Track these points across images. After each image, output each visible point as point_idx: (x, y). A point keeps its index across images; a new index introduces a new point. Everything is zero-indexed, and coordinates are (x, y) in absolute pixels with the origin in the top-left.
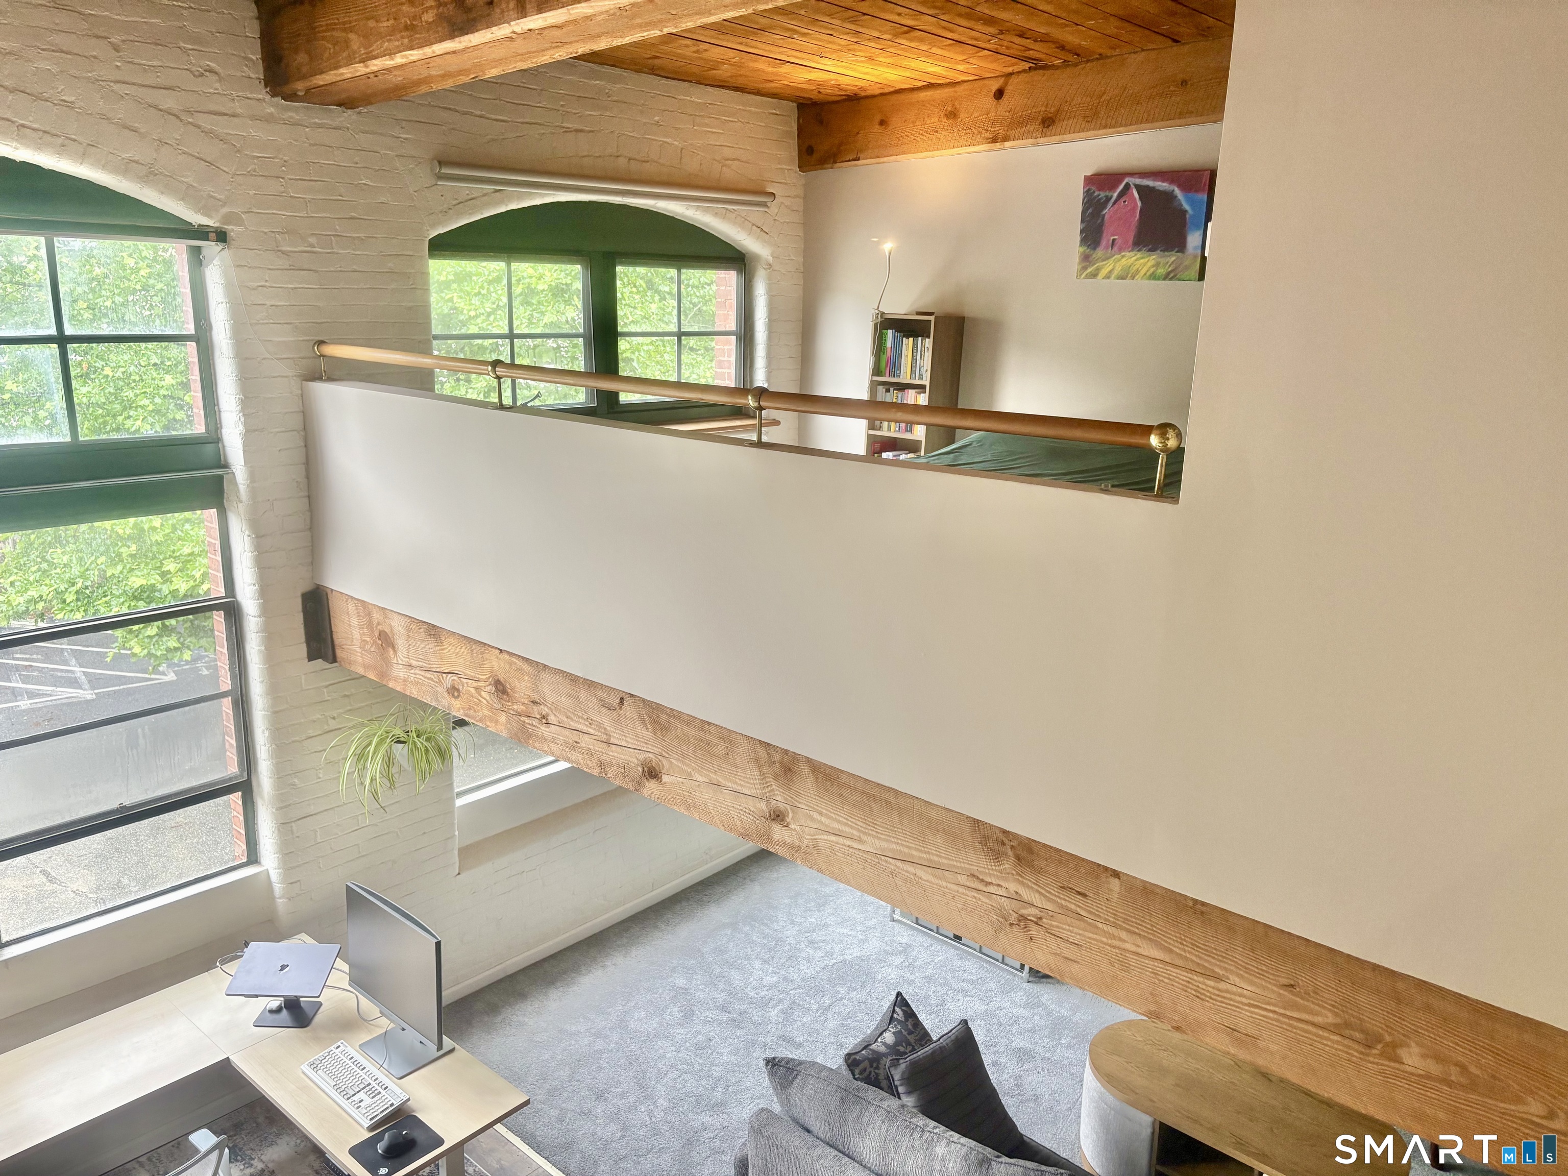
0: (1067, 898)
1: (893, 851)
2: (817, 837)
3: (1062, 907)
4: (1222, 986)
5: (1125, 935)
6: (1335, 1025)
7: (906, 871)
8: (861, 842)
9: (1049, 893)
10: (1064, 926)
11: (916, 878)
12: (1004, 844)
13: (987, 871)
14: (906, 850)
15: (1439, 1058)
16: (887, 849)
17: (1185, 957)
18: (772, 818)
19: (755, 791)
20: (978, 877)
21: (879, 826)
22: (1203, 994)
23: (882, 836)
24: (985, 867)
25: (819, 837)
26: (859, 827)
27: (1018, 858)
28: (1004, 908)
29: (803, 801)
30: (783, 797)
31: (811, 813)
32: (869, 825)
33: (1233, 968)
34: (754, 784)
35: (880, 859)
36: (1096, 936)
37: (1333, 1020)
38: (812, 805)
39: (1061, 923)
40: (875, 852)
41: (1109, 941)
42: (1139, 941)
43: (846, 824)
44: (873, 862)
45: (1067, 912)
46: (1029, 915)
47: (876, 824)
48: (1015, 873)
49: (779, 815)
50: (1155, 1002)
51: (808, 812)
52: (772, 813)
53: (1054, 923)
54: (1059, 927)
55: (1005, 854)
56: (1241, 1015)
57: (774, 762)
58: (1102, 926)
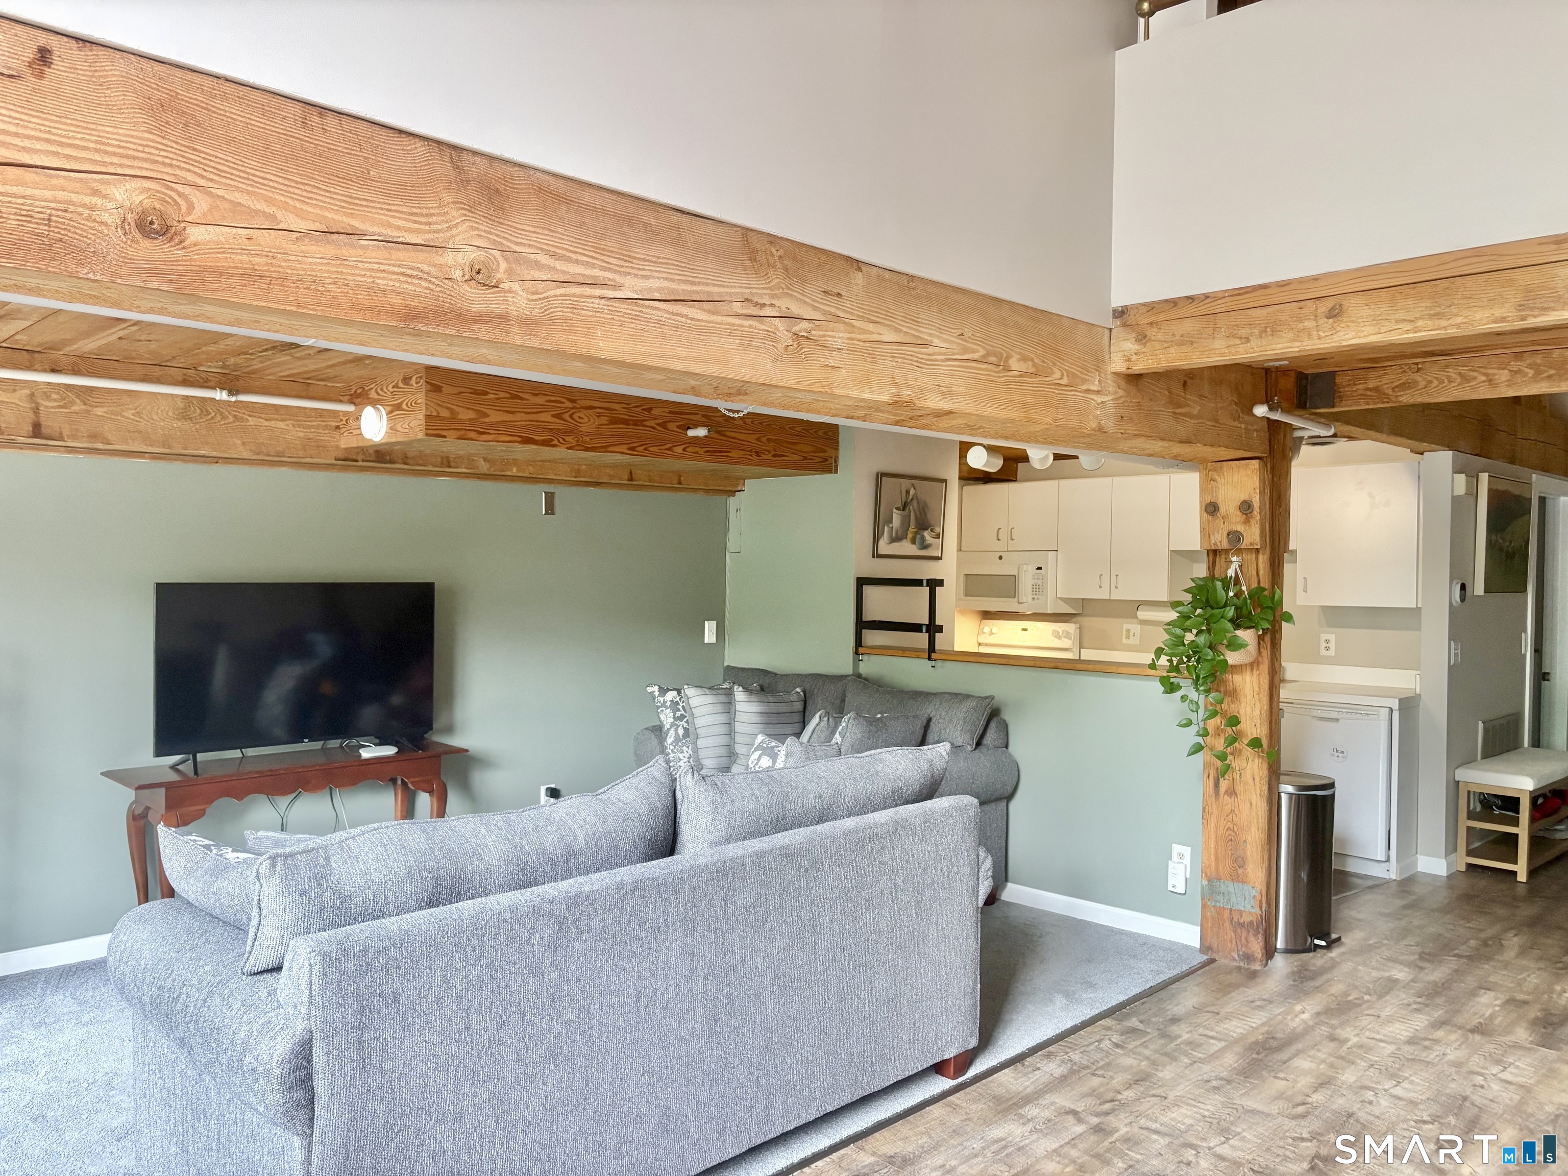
0: (828, 303)
1: (658, 290)
2: (549, 293)
3: (825, 313)
4: (930, 350)
5: (871, 327)
6: (984, 356)
7: (677, 315)
8: (616, 286)
9: (814, 301)
10: (829, 333)
11: (689, 321)
12: (772, 255)
13: (760, 291)
14: (674, 286)
15: (1024, 359)
16: (650, 290)
17: (906, 332)
18: (467, 277)
19: (431, 236)
20: (752, 301)
21: (639, 259)
22: (921, 363)
23: (643, 273)
24: (757, 287)
25: (552, 293)
26: (612, 266)
27: (786, 270)
28: (779, 330)
29: (523, 241)
30: (489, 238)
31: (539, 257)
32: (626, 261)
33: (933, 332)
34: (429, 224)
35: (643, 306)
36: (853, 336)
37: (982, 352)
38: (539, 245)
39: (826, 331)
40: (636, 297)
41: (862, 337)
42: (881, 329)
43: (593, 266)
44: (634, 313)
45: (829, 317)
46: (800, 331)
47: (635, 258)
48: (783, 286)
49: (480, 270)
50: (896, 384)
51: (532, 256)
52: (467, 269)
53: (822, 333)
54: (824, 336)
55: (774, 267)
56: (941, 371)
57: (468, 182)
58: (855, 323)
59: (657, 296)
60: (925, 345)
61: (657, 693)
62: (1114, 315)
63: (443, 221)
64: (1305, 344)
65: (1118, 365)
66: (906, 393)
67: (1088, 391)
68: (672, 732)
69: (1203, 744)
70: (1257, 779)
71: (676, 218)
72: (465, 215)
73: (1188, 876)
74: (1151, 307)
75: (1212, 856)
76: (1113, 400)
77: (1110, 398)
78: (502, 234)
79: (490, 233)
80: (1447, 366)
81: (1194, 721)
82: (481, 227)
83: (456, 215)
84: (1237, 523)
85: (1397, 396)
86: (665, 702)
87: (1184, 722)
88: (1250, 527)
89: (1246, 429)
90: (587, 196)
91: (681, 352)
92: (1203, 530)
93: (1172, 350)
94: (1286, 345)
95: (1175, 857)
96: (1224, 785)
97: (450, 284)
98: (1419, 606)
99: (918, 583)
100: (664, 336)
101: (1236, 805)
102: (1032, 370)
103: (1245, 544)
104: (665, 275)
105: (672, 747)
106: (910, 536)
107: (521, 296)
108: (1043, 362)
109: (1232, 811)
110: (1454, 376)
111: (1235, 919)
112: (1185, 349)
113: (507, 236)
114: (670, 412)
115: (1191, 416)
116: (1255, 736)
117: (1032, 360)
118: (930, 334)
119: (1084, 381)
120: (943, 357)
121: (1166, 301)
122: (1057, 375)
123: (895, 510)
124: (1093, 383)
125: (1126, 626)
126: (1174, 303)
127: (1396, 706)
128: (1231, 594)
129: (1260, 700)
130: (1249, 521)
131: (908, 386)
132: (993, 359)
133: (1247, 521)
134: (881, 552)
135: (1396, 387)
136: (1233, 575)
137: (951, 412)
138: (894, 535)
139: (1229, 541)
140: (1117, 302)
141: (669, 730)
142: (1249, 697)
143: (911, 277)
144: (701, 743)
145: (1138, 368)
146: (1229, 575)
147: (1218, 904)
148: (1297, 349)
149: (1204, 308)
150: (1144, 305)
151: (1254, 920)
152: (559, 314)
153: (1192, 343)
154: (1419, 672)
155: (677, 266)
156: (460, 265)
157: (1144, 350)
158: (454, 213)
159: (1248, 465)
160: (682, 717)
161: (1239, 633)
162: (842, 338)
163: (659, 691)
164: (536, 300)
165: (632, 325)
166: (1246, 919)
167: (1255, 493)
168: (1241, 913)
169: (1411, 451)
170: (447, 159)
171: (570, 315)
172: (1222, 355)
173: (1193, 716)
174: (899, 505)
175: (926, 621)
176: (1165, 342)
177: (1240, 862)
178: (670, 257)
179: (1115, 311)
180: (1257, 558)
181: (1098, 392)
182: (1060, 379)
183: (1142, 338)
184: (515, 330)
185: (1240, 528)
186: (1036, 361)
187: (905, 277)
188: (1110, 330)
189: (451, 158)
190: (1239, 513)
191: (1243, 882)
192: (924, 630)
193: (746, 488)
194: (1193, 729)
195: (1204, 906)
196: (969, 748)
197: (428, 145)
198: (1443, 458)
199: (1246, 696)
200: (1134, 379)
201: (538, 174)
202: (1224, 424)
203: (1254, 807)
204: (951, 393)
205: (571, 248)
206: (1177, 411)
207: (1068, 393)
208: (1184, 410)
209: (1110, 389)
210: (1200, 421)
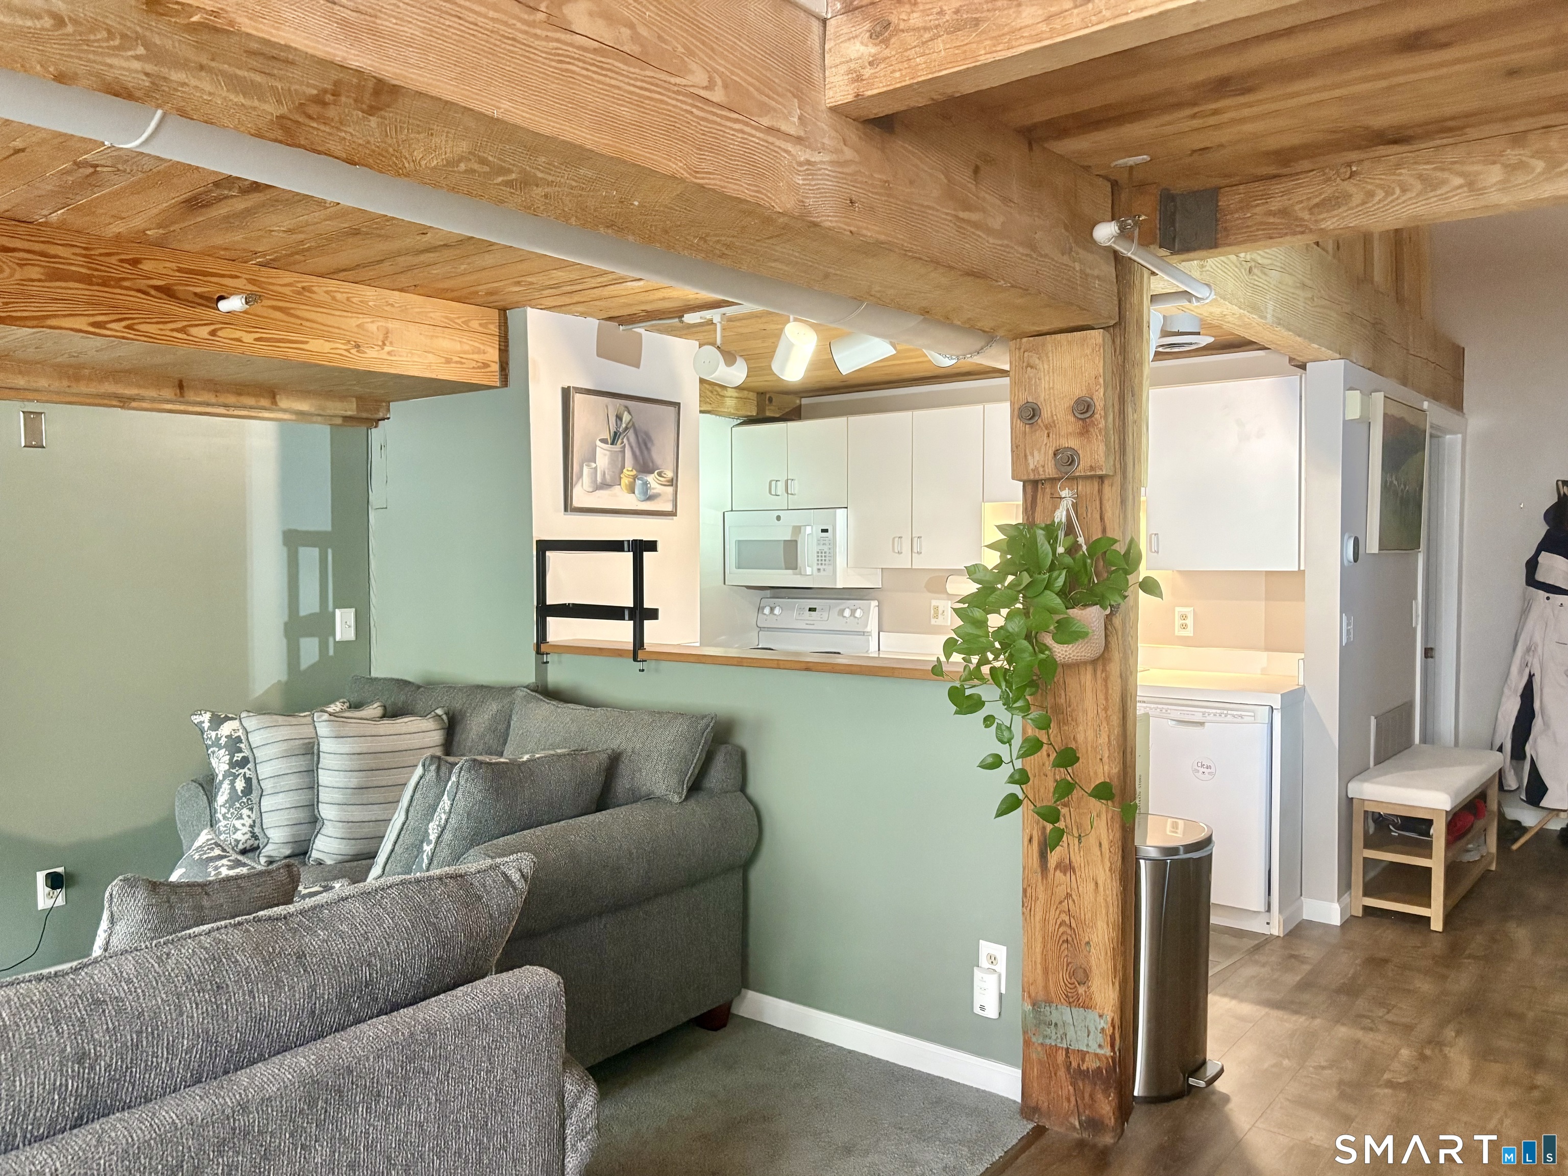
15: (608, 17)
61: (206, 725)
65: (838, 87)
67: (774, 131)
68: (226, 786)
69: (1021, 796)
70: (1105, 845)
73: (1003, 991)
75: (1039, 966)
76: (832, 163)
77: (827, 158)
80: (1398, 166)
81: (1006, 758)
84: (1068, 435)
85: (1316, 221)
86: (218, 739)
87: (990, 760)
88: (1089, 441)
89: (1082, 272)
92: (1015, 448)
93: (939, 44)
95: (984, 962)
96: (1053, 858)
98: (1302, 568)
99: (615, 546)
101: (1074, 885)
103: (1081, 469)
105: (224, 810)
106: (625, 481)
108: (657, 37)
109: (1069, 896)
110: (1411, 181)
111: (1074, 1064)
112: (963, 36)
114: (180, 270)
115: (989, 231)
116: (1101, 780)
117: (632, 27)
119: (765, 109)
122: (700, 76)
123: (598, 443)
124: (786, 118)
125: (934, 603)
127: (1277, 705)
128: (1060, 550)
129: (1107, 718)
130: (1087, 431)
133: (1085, 432)
134: (576, 503)
135: (1317, 205)
136: (1064, 520)
138: (599, 480)
139: (1057, 465)
141: (221, 782)
142: (1091, 714)
144: (266, 803)
145: (874, 93)
146: (1056, 521)
147: (1048, 1041)
151: (1103, 1066)
154: (1302, 656)
157: (885, 52)
159: (1084, 339)
160: (244, 762)
161: (1075, 612)
163: (210, 721)
166: (1091, 1064)
167: (1097, 383)
168: (1083, 1055)
173: (1003, 751)
174: (606, 436)
175: (630, 603)
176: (926, 29)
177: (1081, 976)
180: (1100, 492)
181: (799, 140)
182: (707, 88)
183: (882, 30)
185: (1073, 443)
188: (824, 21)
190: (1073, 419)
191: (1086, 1007)
192: (627, 617)
193: (391, 415)
194: (1006, 770)
195: (1027, 1043)
196: (676, 799)
199: (1085, 712)
202: (1046, 256)
203: (1101, 888)
206: (962, 215)
207: (729, 124)
208: (974, 216)
209: (826, 141)
210: (1006, 242)
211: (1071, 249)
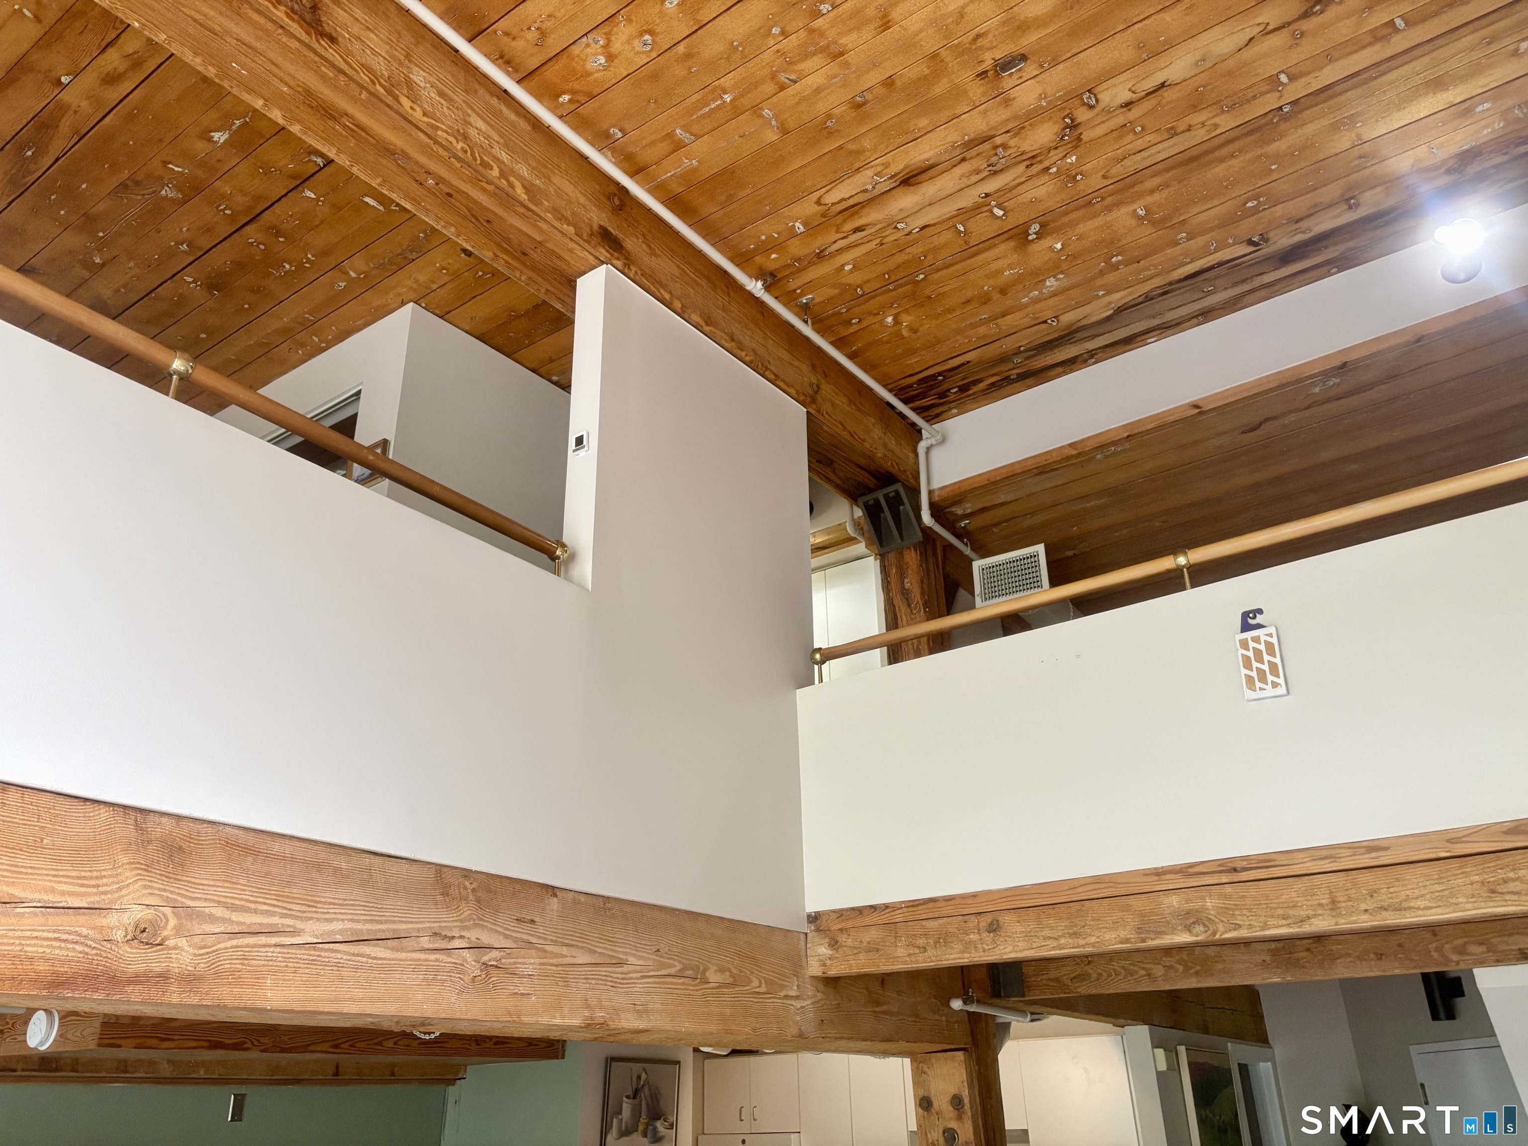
0: (520, 930)
1: (341, 932)
2: (219, 946)
3: (516, 940)
4: (625, 968)
5: (564, 950)
6: (681, 970)
7: (358, 955)
8: (295, 932)
9: (507, 929)
10: (520, 960)
11: (370, 961)
12: (466, 888)
13: (449, 924)
14: (359, 926)
15: (721, 970)
16: (333, 932)
17: (600, 953)
18: (129, 937)
19: (97, 898)
20: (440, 934)
21: (324, 903)
22: (616, 982)
23: (327, 916)
24: (445, 920)
25: (223, 945)
26: (294, 913)
27: (478, 901)
28: (466, 961)
29: (199, 896)
30: (161, 896)
31: (213, 911)
32: (309, 906)
33: (628, 950)
34: (98, 886)
35: (322, 950)
36: (545, 961)
37: (679, 967)
38: (216, 898)
39: (517, 958)
40: (316, 941)
41: (554, 961)
42: (574, 952)
43: (273, 914)
44: (311, 958)
45: (521, 944)
46: (490, 961)
47: (320, 902)
48: (475, 917)
49: (145, 929)
50: (588, 1007)
51: (207, 910)
52: (130, 929)
53: (512, 961)
54: (515, 963)
55: (466, 899)
56: (637, 989)
57: (149, 842)
58: (547, 948)
59: (339, 938)
60: (621, 964)
62: (808, 919)
63: (113, 883)
64: (973, 955)
65: (814, 969)
66: (600, 1014)
67: (786, 997)
71: (368, 860)
72: (140, 875)
74: (841, 914)
76: (812, 1003)
77: (809, 1002)
78: (177, 891)
79: (165, 890)
80: (1112, 960)
82: (155, 885)
83: (129, 875)
84: (950, 1119)
85: (1075, 987)
88: (963, 1124)
89: (946, 1021)
90: (277, 847)
91: (359, 993)
92: (919, 1127)
93: (862, 956)
94: (957, 956)
97: (109, 946)
100: (341, 978)
102: (731, 980)
103: (960, 1144)
104: (350, 917)
107: (186, 952)
108: (741, 971)
110: (1119, 969)
112: (872, 955)
113: (182, 892)
115: (891, 1014)
117: (730, 971)
118: (626, 953)
119: (782, 987)
120: (639, 975)
121: (853, 909)
122: (756, 983)
124: (792, 989)
126: (859, 911)
130: (961, 1118)
131: (601, 1008)
132: (689, 973)
133: (959, 1118)
137: (647, 1031)
138: (623, 1128)
139: (945, 1139)
140: (811, 907)
143: (608, 898)
145: (833, 972)
148: (967, 960)
149: (885, 918)
150: (834, 911)
152: (227, 966)
153: (878, 950)
155: (365, 906)
156: (124, 925)
157: (837, 955)
158: (128, 874)
159: (953, 1056)
162: (534, 964)
164: (203, 954)
165: (307, 971)
167: (964, 1086)
169: (1114, 1025)
170: (132, 822)
171: (240, 966)
172: (905, 963)
176: (855, 948)
178: (358, 898)
179: (809, 916)
181: (797, 997)
182: (759, 987)
183: (834, 944)
184: (173, 988)
185: (954, 1125)
186: (734, 971)
187: (601, 899)
188: (806, 934)
189: (136, 820)
190: (951, 1109)
193: (468, 1076)
197: (113, 810)
198: (1142, 1032)
200: (831, 983)
201: (228, 829)
202: (925, 1018)
204: (646, 1011)
205: (252, 899)
206: (877, 1009)
207: (768, 1001)
208: (884, 1008)
209: (809, 993)
210: (901, 1017)
211: (939, 1009)
